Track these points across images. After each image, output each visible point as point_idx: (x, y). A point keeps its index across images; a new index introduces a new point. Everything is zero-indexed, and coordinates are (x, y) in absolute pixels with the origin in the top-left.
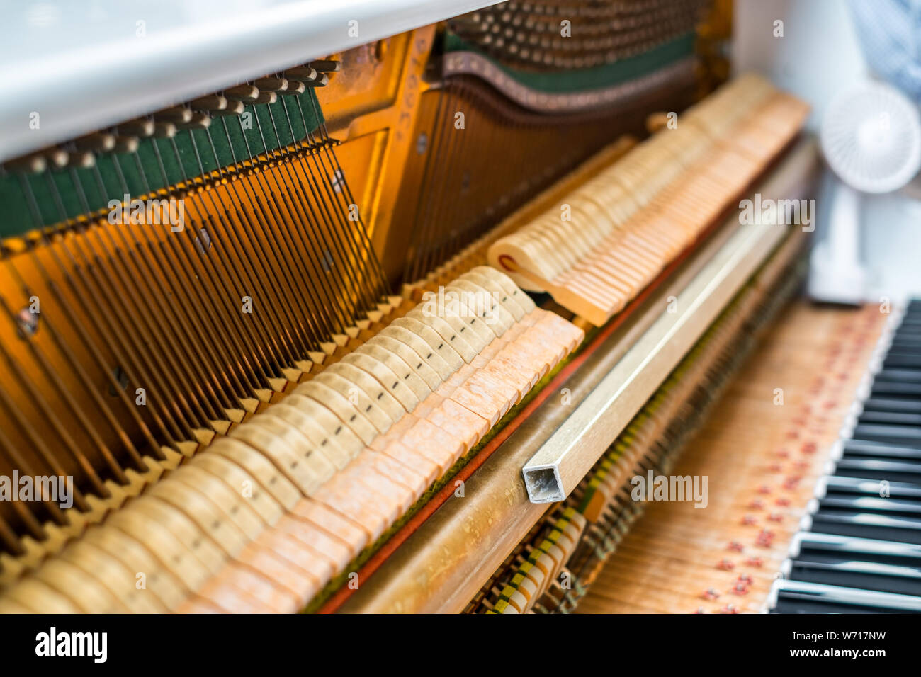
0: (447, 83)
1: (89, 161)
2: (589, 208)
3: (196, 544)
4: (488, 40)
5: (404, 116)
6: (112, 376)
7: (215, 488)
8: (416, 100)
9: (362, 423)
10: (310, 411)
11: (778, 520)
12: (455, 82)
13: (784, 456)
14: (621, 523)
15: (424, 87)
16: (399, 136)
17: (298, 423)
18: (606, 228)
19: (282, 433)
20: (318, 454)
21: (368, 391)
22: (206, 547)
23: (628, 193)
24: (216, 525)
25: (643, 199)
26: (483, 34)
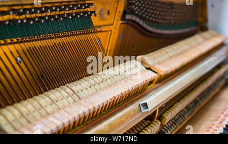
0: (127, 22)
1: (32, 23)
2: (163, 52)
3: (51, 104)
4: (137, 12)
5: (115, 28)
6: (41, 77)
7: (58, 94)
8: (119, 25)
9: (97, 86)
10: (84, 82)
11: (216, 130)
12: (129, 22)
13: (219, 117)
14: (172, 127)
15: (121, 22)
16: (114, 33)
17: (80, 84)
18: (167, 56)
19: (76, 85)
20: (85, 91)
21: (99, 80)
22: (54, 105)
23: (174, 50)
24: (57, 101)
25: (178, 52)
26: (135, 11)
